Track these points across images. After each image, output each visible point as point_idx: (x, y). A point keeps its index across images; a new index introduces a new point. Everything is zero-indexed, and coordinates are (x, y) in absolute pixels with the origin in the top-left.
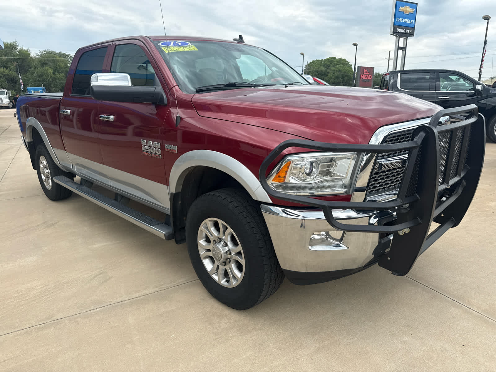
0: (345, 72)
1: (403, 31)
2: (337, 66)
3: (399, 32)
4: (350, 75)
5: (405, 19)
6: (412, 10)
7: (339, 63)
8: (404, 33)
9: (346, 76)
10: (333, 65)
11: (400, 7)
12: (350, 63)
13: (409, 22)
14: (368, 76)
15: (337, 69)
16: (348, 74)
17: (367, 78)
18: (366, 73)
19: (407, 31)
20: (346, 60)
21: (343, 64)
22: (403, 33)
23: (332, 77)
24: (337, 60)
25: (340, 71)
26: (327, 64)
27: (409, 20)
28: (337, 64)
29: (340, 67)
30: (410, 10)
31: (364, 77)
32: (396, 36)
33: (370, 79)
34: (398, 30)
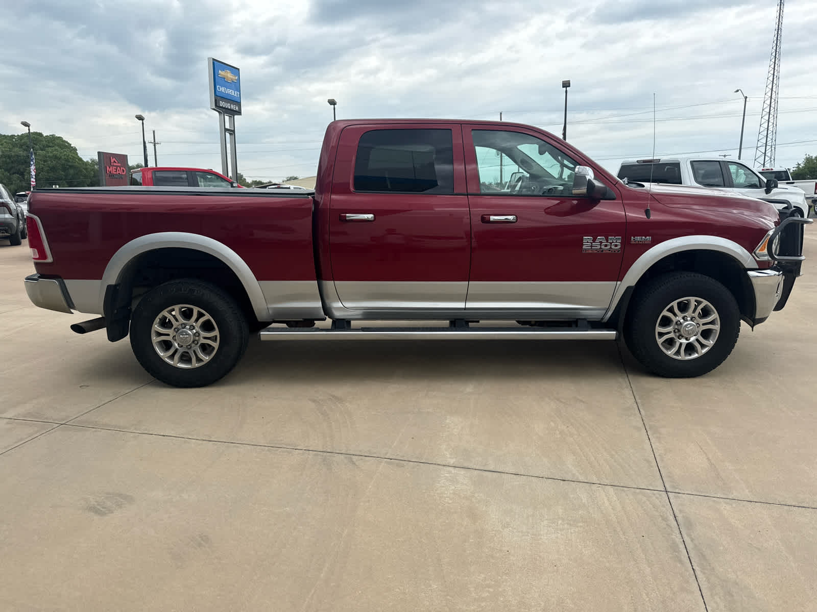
0: (67, 160)
1: (228, 106)
2: (50, 149)
3: (222, 107)
4: (79, 165)
5: (228, 89)
6: (234, 78)
7: (51, 144)
8: (229, 109)
9: (71, 167)
10: (40, 148)
11: (220, 71)
12: (72, 146)
13: (233, 94)
14: (118, 168)
15: (50, 155)
16: (74, 164)
17: (118, 172)
18: (115, 164)
19: (233, 107)
20: (64, 139)
21: (59, 145)
22: (227, 109)
23: (42, 168)
24: (44, 137)
25: (56, 157)
26: (25, 144)
27: (233, 92)
28: (47, 145)
29: (57, 152)
30: (231, 77)
31: (111, 169)
32: (219, 112)
33: (124, 173)
34: (222, 104)
